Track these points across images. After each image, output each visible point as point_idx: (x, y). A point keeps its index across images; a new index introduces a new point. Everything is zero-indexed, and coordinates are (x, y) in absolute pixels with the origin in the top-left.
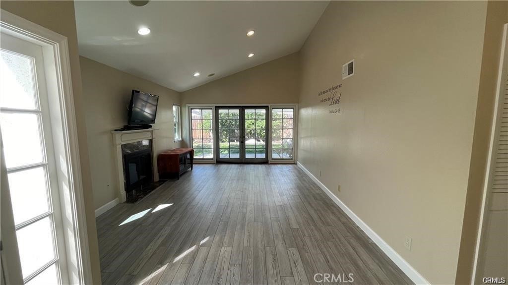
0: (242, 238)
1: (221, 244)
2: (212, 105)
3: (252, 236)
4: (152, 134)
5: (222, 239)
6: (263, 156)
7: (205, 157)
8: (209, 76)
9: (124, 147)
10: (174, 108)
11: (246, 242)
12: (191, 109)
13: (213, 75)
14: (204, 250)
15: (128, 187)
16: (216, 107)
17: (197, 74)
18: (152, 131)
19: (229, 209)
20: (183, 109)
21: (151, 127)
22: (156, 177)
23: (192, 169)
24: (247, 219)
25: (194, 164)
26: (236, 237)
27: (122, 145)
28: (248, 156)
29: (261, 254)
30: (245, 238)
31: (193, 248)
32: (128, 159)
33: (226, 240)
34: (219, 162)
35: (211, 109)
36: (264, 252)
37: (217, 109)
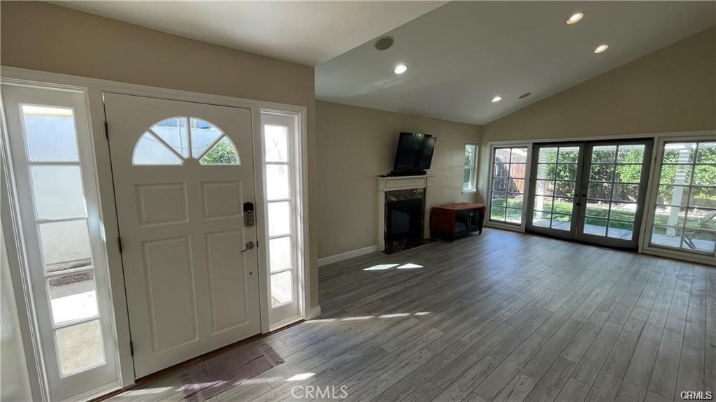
0: (466, 332)
1: (435, 325)
2: (528, 141)
3: (482, 336)
4: (426, 182)
5: (442, 320)
6: (628, 236)
7: (507, 220)
8: (521, 97)
9: (387, 194)
10: (469, 149)
11: (467, 336)
12: (495, 148)
13: (528, 94)
14: (413, 322)
15: (389, 238)
16: (534, 144)
17: (497, 99)
18: (427, 178)
19: (483, 295)
20: (483, 148)
21: (425, 173)
22: (427, 234)
23: (480, 233)
24: (496, 316)
25: (485, 226)
26: (462, 326)
27: (386, 192)
28: (589, 230)
29: (473, 358)
30: (471, 333)
31: (405, 315)
32: (391, 207)
33: (445, 324)
34: (529, 230)
35: (527, 147)
36: (479, 358)
37: (536, 147)
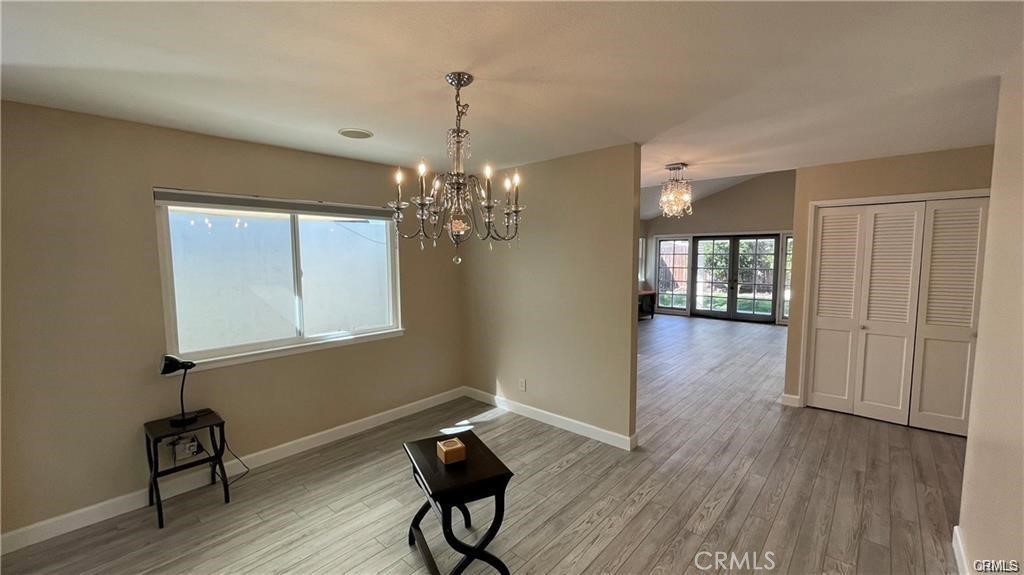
2: (688, 235)
6: (768, 313)
7: (674, 306)
12: (660, 241)
16: (694, 237)
20: (649, 241)
23: (652, 318)
25: (656, 313)
34: (695, 314)
35: (687, 240)
37: (696, 240)
